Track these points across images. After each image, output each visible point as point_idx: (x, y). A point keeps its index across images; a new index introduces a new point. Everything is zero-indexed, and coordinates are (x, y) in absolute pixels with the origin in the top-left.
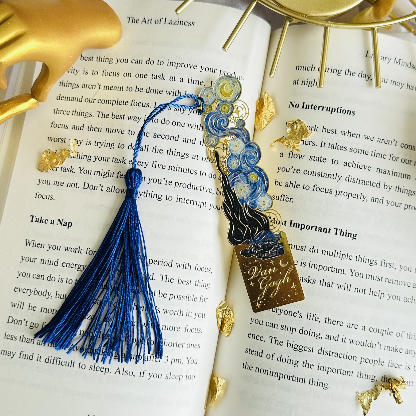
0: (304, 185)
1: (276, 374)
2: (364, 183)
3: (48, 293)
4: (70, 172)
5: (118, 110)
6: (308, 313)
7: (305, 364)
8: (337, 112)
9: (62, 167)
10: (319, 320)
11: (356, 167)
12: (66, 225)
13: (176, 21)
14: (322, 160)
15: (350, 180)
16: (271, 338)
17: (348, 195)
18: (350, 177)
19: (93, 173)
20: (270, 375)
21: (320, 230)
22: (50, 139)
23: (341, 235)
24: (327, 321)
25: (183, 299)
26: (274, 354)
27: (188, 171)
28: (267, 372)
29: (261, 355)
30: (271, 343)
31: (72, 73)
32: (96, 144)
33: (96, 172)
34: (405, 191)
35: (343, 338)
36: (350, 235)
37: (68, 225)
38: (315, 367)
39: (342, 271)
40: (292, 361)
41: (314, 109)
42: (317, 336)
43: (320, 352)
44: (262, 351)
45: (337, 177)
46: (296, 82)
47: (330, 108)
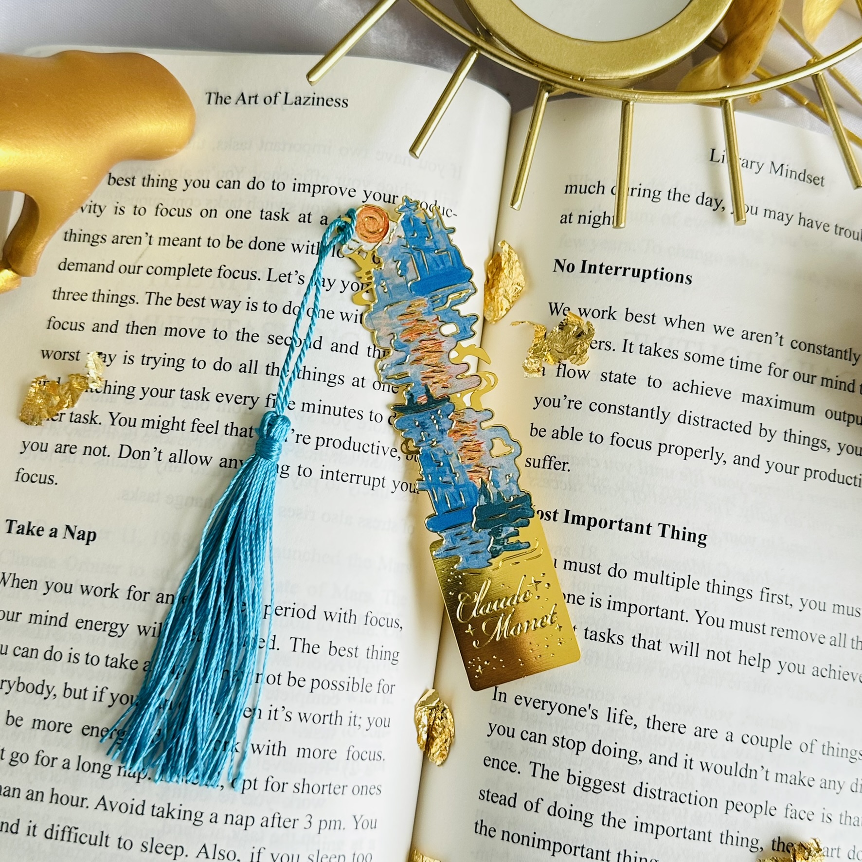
0: (591, 434)
1: (547, 844)
2: (718, 426)
3: (48, 686)
4: (91, 423)
5: (191, 287)
6: (610, 708)
7: (606, 819)
8: (655, 278)
9: (72, 414)
10: (634, 722)
11: (700, 391)
12: (83, 539)
13: (309, 98)
14: (627, 380)
15: (687, 421)
16: (533, 765)
17: (686, 452)
18: (688, 414)
19: (139, 423)
20: (533, 846)
21: (628, 529)
22: (45, 354)
23: (673, 537)
24: (651, 725)
25: (341, 688)
26: (540, 801)
27: (344, 412)
28: (526, 839)
29: (512, 803)
30: (534, 775)
31: (90, 212)
32: (145, 362)
33: (146, 422)
34: (803, 440)
35: (686, 760)
36: (692, 537)
37: (89, 537)
38: (630, 825)
39: (679, 616)
40: (578, 815)
41: (607, 273)
42: (632, 758)
43: (638, 793)
44: (516, 794)
45: (661, 414)
46: (566, 219)
47: (639, 270)
